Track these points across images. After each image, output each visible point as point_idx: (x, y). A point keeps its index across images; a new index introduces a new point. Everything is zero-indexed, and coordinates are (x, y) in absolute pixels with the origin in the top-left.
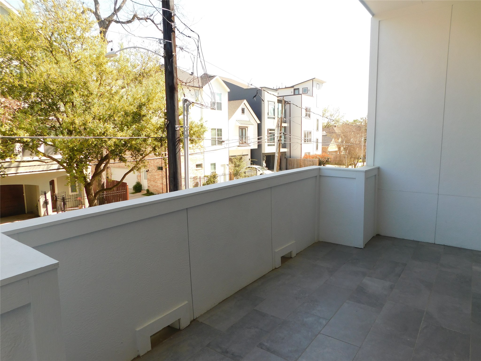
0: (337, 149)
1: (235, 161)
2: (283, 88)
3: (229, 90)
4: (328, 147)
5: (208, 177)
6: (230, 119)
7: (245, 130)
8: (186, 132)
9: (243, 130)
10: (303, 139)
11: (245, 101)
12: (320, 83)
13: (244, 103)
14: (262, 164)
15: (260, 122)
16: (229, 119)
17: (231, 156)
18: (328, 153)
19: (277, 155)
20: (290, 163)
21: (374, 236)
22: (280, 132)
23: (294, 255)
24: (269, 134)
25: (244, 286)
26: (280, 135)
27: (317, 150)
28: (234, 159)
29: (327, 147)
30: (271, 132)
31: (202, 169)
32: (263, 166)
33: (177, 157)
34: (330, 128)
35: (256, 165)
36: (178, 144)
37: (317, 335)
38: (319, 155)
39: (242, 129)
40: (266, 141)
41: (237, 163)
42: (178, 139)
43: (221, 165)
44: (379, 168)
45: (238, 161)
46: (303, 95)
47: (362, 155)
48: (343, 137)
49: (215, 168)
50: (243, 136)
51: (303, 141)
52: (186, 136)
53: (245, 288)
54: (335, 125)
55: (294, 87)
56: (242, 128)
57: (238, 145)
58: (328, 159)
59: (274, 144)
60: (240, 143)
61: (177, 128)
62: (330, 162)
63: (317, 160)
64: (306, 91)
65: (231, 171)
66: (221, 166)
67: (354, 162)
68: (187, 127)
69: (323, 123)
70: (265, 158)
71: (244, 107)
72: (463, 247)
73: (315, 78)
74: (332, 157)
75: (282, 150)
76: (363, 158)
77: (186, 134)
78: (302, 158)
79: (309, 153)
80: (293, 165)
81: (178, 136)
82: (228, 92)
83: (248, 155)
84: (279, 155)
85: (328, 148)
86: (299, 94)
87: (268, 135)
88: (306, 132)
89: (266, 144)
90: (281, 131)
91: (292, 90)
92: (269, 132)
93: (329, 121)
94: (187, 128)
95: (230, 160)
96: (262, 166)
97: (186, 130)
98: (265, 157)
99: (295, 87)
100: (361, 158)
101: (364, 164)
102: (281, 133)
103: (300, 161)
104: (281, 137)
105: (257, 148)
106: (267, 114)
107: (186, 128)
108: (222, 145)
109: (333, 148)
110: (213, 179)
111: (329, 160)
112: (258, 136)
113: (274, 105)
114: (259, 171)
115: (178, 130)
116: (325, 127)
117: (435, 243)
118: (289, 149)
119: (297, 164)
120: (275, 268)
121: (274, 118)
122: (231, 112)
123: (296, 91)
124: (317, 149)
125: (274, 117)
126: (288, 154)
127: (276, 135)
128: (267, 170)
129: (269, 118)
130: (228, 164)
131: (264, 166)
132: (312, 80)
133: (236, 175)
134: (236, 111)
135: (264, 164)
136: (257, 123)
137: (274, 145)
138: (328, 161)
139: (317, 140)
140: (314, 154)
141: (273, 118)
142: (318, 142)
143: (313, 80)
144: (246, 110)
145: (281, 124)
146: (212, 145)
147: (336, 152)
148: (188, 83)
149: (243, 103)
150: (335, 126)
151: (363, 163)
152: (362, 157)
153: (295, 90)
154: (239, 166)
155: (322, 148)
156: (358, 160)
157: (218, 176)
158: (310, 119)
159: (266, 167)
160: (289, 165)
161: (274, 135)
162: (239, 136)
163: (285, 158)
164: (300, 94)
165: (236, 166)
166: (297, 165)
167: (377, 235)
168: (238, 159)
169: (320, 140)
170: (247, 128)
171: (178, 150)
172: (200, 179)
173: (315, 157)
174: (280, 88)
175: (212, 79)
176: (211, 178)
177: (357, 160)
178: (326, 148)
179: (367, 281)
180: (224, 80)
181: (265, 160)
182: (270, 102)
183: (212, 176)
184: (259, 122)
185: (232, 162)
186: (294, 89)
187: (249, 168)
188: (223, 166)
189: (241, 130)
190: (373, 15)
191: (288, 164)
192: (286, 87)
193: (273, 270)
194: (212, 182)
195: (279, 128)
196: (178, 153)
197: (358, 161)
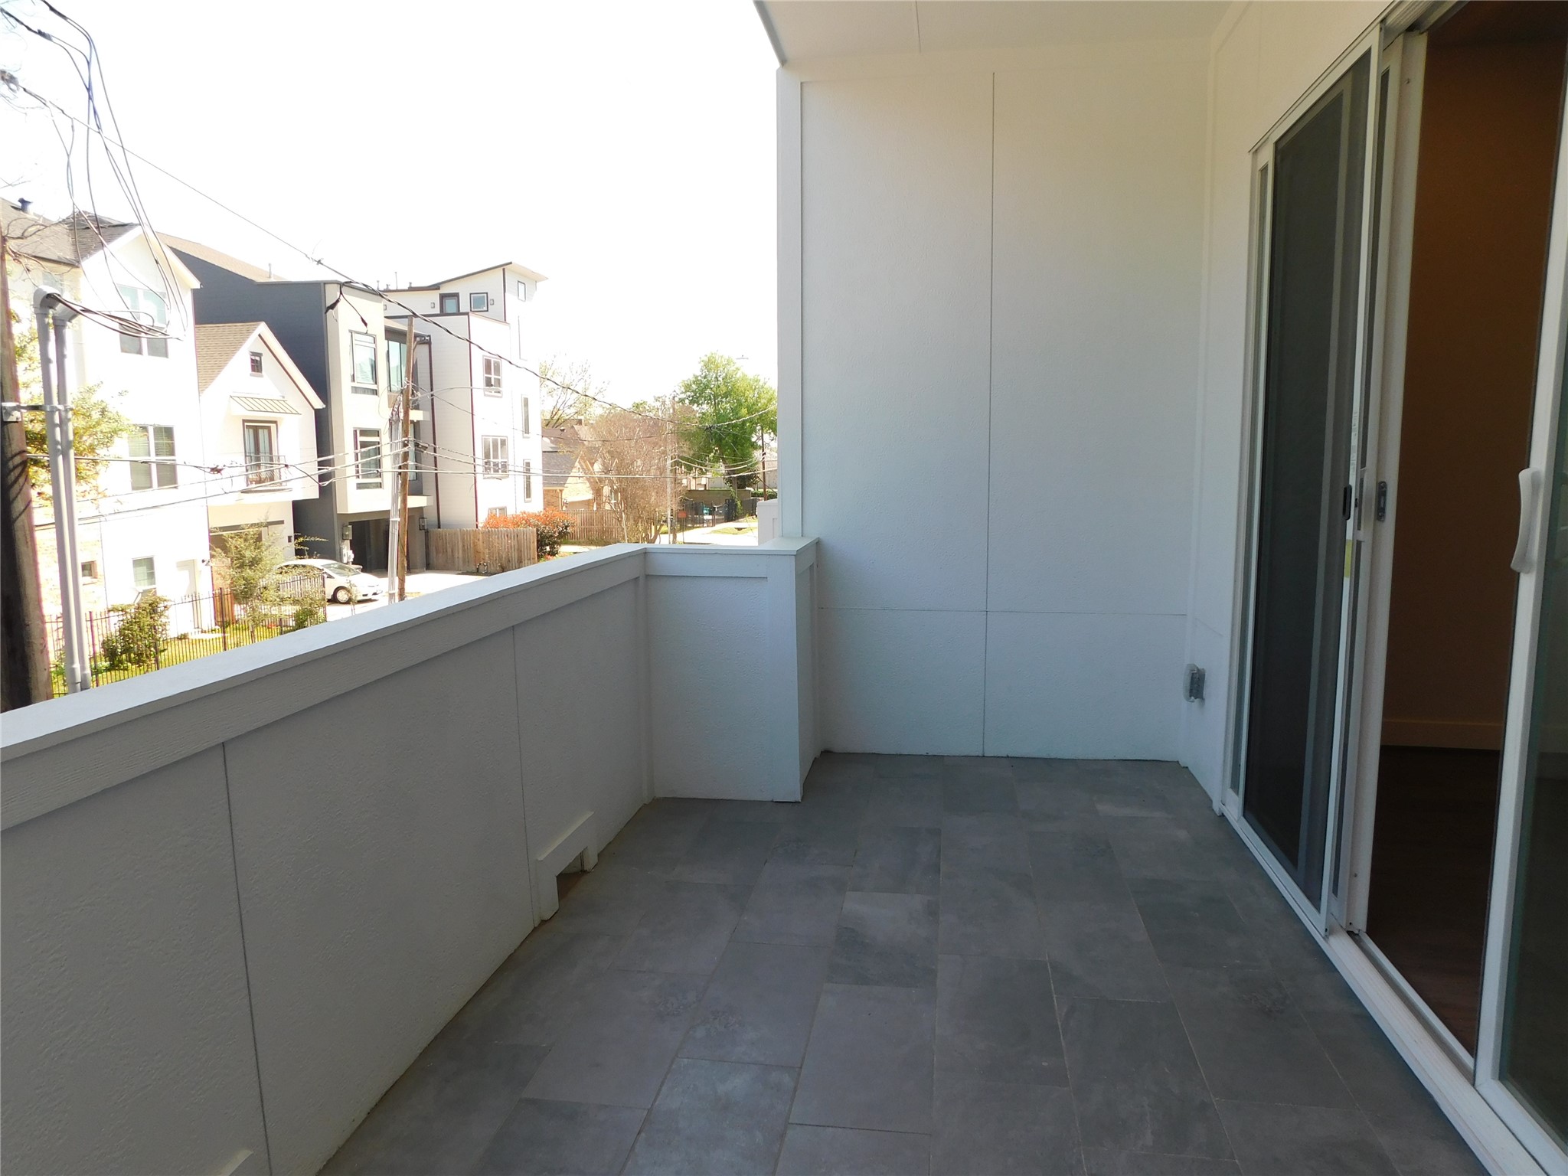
0: (588, 495)
1: (236, 547)
2: (399, 288)
3: (196, 284)
4: (561, 488)
5: (126, 613)
6: (204, 392)
7: (266, 431)
8: (58, 430)
9: (260, 431)
10: (480, 462)
11: (263, 328)
12: (529, 280)
13: (260, 335)
14: (338, 552)
15: (324, 406)
16: (201, 389)
17: (220, 528)
18: (564, 508)
19: (395, 518)
20: (440, 543)
21: (815, 758)
22: (404, 439)
23: (591, 861)
24: (361, 447)
25: (451, 1016)
26: (406, 449)
27: (528, 499)
28: (232, 538)
29: (558, 488)
30: (367, 442)
31: (94, 580)
32: (345, 561)
33: (19, 535)
34: (562, 428)
35: (319, 558)
36: (21, 480)
37: (782, 1136)
38: (537, 517)
39: (256, 429)
40: (351, 471)
41: (247, 554)
42: (18, 460)
43: (177, 563)
44: (818, 544)
45: (249, 545)
46: (473, 318)
47: (669, 512)
48: (608, 456)
49: (151, 575)
50: (261, 455)
51: (479, 469)
52: (59, 447)
53: (454, 1027)
54: (580, 417)
55: (438, 289)
56: (256, 426)
57: (244, 487)
58: (566, 529)
59: (378, 480)
60: (249, 481)
61: (9, 414)
62: (572, 536)
63: (532, 532)
64: (481, 303)
65: (219, 583)
66: (178, 567)
67: (647, 535)
68: (61, 407)
69: (542, 412)
70: (349, 533)
71: (260, 348)
72: (1053, 755)
73: (509, 261)
74: (576, 520)
75: (414, 502)
76: (672, 521)
77: (58, 438)
78: (480, 525)
79: (503, 509)
80: (449, 550)
81: (15, 447)
82: (195, 292)
83: (282, 522)
84: (403, 520)
85: (564, 492)
86: (459, 313)
87: (357, 451)
88: (491, 440)
89: (352, 483)
90: (407, 436)
91: (435, 297)
92: (361, 439)
93: (558, 406)
94: (63, 414)
95: (218, 542)
96: (341, 560)
97: (57, 421)
98: (351, 526)
99: (445, 290)
100: (665, 521)
101: (675, 537)
102: (408, 441)
103: (474, 535)
104: (406, 456)
105: (318, 497)
106: (350, 378)
107: (57, 413)
108: (175, 487)
109: (577, 490)
110: (149, 619)
111: (569, 530)
112: (320, 453)
113: (374, 346)
114: (330, 577)
115: (15, 420)
116: (547, 425)
117: (985, 755)
118: (433, 498)
119: (464, 546)
120: (542, 921)
121: (375, 392)
122: (209, 366)
123: (448, 301)
124: (528, 494)
125: (374, 387)
126: (431, 517)
127: (385, 450)
128: (358, 573)
129: (356, 390)
130: (207, 557)
131: (349, 558)
132: (503, 267)
133: (245, 598)
134: (226, 361)
135: (348, 554)
136: (313, 407)
137: (380, 485)
138: (566, 533)
139: (528, 464)
140: (518, 513)
141: (373, 390)
142: (531, 471)
143: (504, 270)
144: (267, 361)
145: (406, 414)
146: (134, 488)
147: (588, 503)
148: (13, 238)
149: (254, 336)
150: (580, 422)
151: (672, 535)
152: (669, 516)
153: (443, 297)
154: (254, 563)
155: (544, 491)
156: (658, 527)
157: (169, 603)
158: (501, 397)
159: (353, 563)
160: (437, 552)
161: (378, 451)
162: (246, 456)
163: (422, 528)
164: (461, 311)
165: (243, 563)
166: (464, 550)
167: (822, 752)
168: (249, 537)
169: (537, 466)
170: (273, 426)
171: (18, 506)
172: (91, 620)
173: (524, 521)
174: (391, 288)
175: (120, 235)
176: (140, 613)
177: (656, 528)
178: (556, 490)
179: (854, 905)
180: (174, 247)
181: (351, 538)
182: (357, 335)
183: (145, 605)
184: (319, 404)
185: (226, 550)
186: (440, 294)
187: (299, 570)
188: (188, 565)
189: (251, 431)
190: (783, 61)
191: (433, 549)
192: (413, 286)
193: (535, 929)
194: (147, 630)
195: (400, 424)
196: (23, 516)
197: (660, 528)
